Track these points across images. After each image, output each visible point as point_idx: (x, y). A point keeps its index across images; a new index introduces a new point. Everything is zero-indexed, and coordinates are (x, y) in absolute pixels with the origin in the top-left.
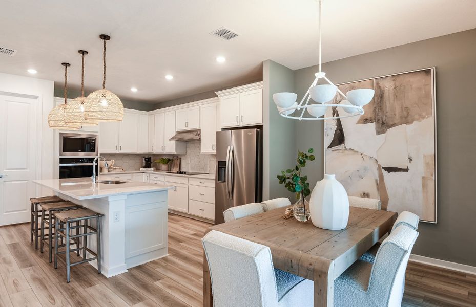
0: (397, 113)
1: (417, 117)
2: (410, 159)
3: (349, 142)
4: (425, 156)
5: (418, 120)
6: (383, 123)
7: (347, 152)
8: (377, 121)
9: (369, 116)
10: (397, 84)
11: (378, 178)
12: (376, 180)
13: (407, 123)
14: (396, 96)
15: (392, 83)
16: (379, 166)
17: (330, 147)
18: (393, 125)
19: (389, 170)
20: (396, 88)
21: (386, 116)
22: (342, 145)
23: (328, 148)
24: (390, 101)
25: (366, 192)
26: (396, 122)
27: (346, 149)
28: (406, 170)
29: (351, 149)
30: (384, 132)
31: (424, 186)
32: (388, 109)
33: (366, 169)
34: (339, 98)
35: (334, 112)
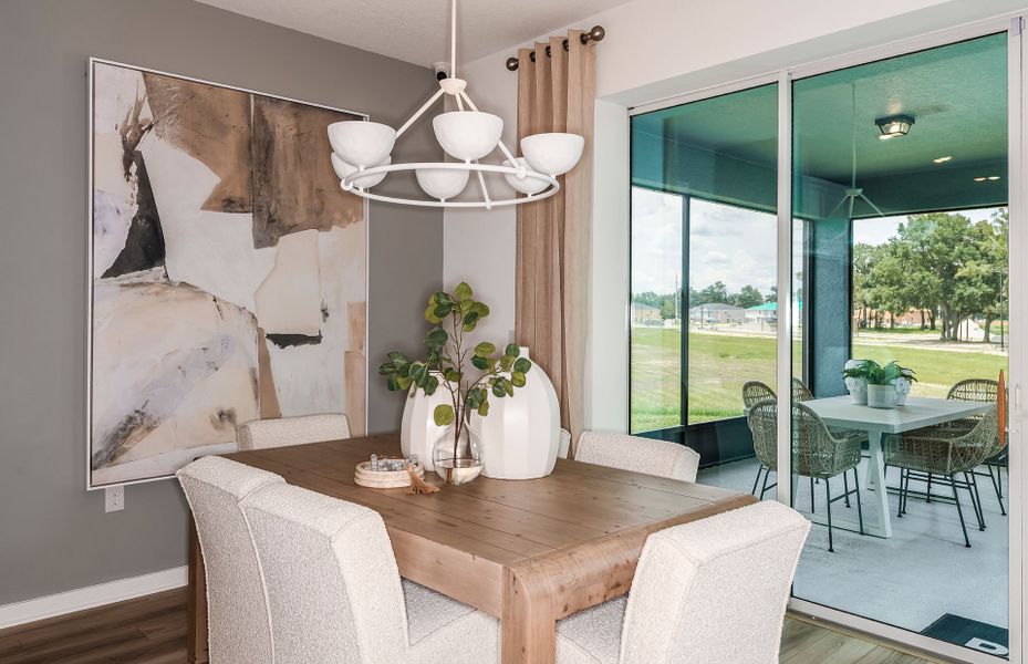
0: (301, 198)
1: (337, 216)
2: (325, 313)
3: (179, 261)
4: (350, 306)
5: (341, 224)
6: (271, 220)
7: (172, 293)
8: (257, 211)
9: (238, 192)
10: (304, 129)
11: (257, 365)
12: (253, 371)
13: (320, 227)
14: (299, 158)
15: (292, 122)
16: (260, 330)
17: (113, 272)
18: (293, 229)
19: (283, 340)
20: (299, 135)
21: (278, 201)
22: (157, 270)
23: (107, 275)
24: (286, 165)
25: (226, 409)
26: (299, 220)
27: (169, 283)
28: (316, 340)
29: (183, 284)
30: (272, 242)
31: (348, 372)
32: (282, 185)
33: (226, 342)
34: (146, 114)
35: (131, 156)
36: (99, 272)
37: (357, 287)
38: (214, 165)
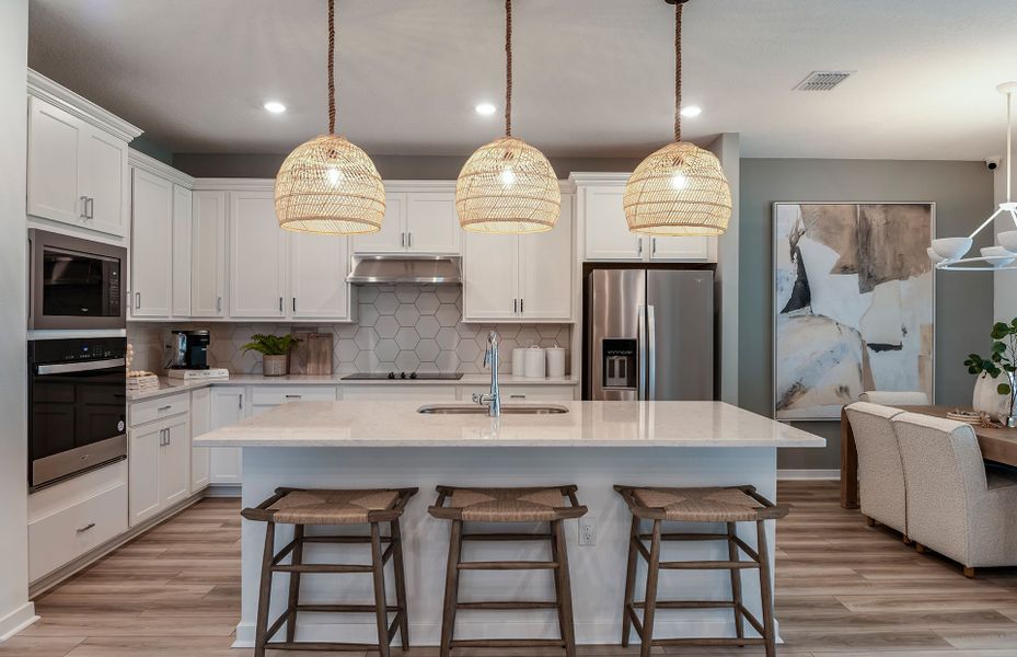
0: (888, 262)
1: (913, 269)
2: (905, 331)
3: (819, 303)
4: (922, 327)
5: (915, 275)
6: (870, 276)
7: (814, 320)
8: (861, 272)
9: (850, 262)
10: (890, 219)
11: (861, 362)
12: (859, 365)
13: (900, 278)
14: (887, 237)
15: (883, 216)
16: (863, 342)
17: (786, 310)
18: (884, 280)
19: (877, 348)
20: (887, 223)
21: (874, 265)
22: (807, 308)
23: (782, 312)
24: (879, 243)
25: (844, 385)
26: (886, 275)
27: (813, 315)
28: (899, 348)
29: (820, 316)
30: (871, 289)
31: (921, 369)
32: (876, 254)
33: (844, 348)
34: (802, 226)
35: (794, 249)
36: (779, 312)
37: (927, 315)
38: (837, 248)
